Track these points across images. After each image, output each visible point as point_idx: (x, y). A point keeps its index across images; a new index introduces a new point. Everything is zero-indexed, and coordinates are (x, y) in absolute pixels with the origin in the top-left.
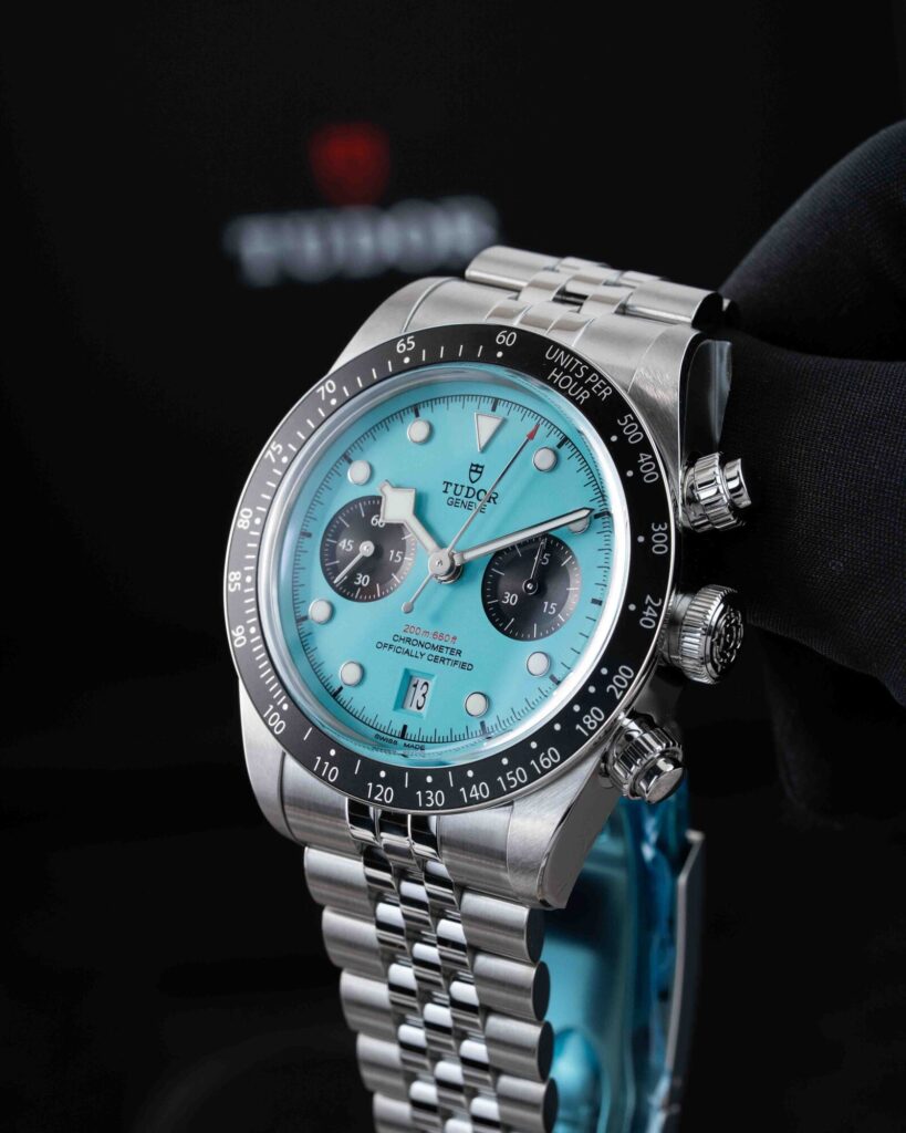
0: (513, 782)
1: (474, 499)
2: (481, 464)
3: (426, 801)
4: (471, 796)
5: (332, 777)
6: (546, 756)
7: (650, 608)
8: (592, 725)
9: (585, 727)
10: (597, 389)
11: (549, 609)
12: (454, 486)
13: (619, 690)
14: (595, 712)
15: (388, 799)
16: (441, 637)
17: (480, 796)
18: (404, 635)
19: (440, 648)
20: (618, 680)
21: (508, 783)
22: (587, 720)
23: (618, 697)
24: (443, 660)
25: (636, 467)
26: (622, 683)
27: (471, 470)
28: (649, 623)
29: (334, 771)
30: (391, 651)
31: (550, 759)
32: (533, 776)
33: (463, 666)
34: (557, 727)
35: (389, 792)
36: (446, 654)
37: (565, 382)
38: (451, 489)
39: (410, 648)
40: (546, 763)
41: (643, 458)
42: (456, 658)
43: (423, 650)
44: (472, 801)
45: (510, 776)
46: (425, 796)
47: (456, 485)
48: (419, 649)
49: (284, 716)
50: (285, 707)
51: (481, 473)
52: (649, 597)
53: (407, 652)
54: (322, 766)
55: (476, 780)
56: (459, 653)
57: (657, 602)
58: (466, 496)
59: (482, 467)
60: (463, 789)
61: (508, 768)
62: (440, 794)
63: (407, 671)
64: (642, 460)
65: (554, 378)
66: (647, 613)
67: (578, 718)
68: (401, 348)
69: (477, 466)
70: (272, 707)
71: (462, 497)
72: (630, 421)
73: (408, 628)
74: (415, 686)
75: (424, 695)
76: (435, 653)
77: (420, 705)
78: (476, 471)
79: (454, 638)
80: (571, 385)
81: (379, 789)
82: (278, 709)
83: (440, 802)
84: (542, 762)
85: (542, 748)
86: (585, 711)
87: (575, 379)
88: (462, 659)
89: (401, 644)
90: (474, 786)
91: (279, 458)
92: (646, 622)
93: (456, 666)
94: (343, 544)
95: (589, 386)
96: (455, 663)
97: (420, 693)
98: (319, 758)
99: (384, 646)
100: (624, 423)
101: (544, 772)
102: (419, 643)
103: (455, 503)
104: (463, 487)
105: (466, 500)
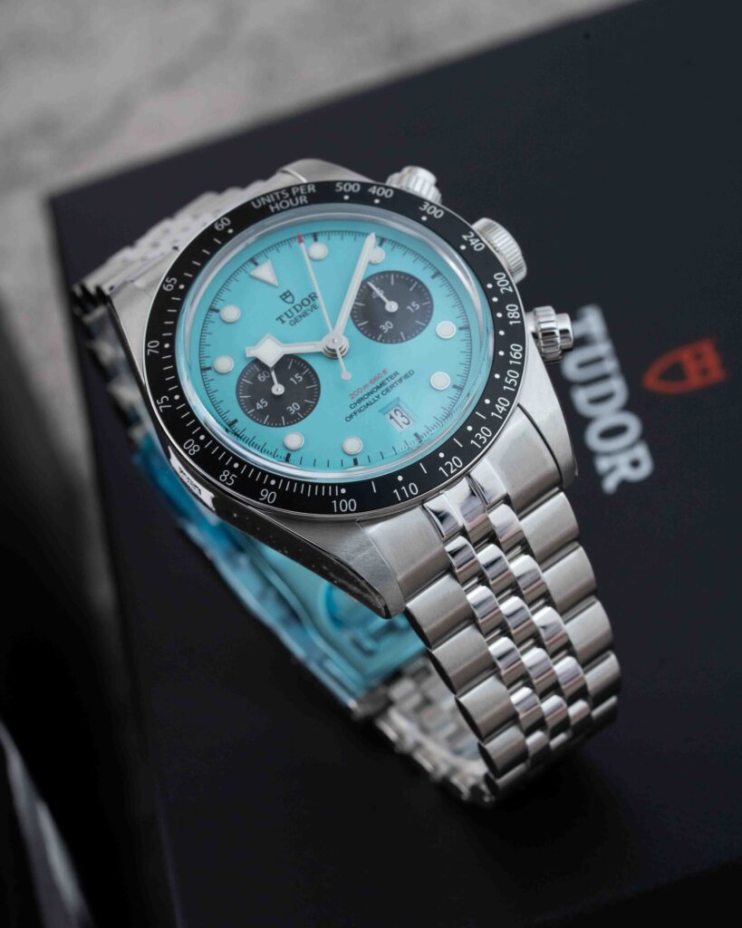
0: (513, 383)
1: (304, 308)
2: (285, 291)
3: (480, 442)
4: (501, 412)
5: (414, 491)
6: (513, 352)
7: (471, 240)
8: (516, 315)
9: (514, 319)
10: (305, 190)
11: (413, 308)
12: (284, 316)
13: (507, 287)
14: (510, 308)
15: (459, 464)
16: (376, 379)
17: (505, 407)
18: (355, 401)
19: (383, 384)
20: (501, 283)
21: (512, 385)
22: (511, 315)
23: (511, 290)
24: (392, 386)
25: (376, 197)
26: (504, 283)
27: (284, 300)
28: (480, 246)
29: (413, 487)
30: (358, 414)
31: (517, 352)
32: (520, 369)
33: (406, 376)
34: (502, 333)
35: (456, 460)
36: (390, 382)
37: (284, 204)
38: (285, 318)
39: (367, 401)
40: (518, 355)
41: (373, 190)
42: (398, 377)
43: (375, 394)
44: (504, 414)
45: (508, 380)
46: (477, 440)
48: (373, 396)
49: (348, 496)
50: (343, 491)
51: (291, 294)
52: (464, 236)
53: (367, 404)
54: (402, 493)
55: (494, 402)
56: (396, 374)
57: (470, 234)
59: (288, 291)
60: (493, 414)
61: (502, 378)
62: (484, 430)
64: (374, 192)
65: (276, 209)
66: (473, 243)
67: (505, 319)
68: (170, 288)
69: (284, 294)
70: (334, 502)
71: (296, 315)
72: (342, 186)
73: (352, 396)
74: (391, 417)
75: (402, 416)
76: (384, 388)
77: (406, 421)
78: (287, 297)
79: (384, 371)
80: (288, 202)
81: (449, 465)
82: (341, 496)
84: (515, 357)
85: (507, 351)
86: (505, 312)
87: (287, 199)
88: (402, 373)
89: (359, 406)
90: (497, 406)
91: (172, 401)
92: (478, 247)
93: (404, 380)
94: (259, 406)
95: (299, 194)
96: (400, 380)
97: (399, 418)
98: (395, 491)
99: (351, 416)
100: (340, 188)
101: (522, 360)
102: (368, 394)
103: (296, 321)
104: (290, 310)
105: (300, 313)
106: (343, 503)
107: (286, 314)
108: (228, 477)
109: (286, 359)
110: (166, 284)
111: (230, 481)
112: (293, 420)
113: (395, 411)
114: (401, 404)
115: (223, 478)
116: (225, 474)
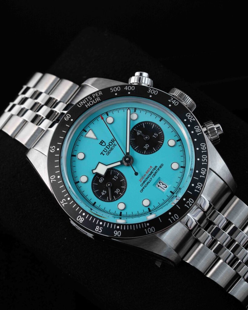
0: (205, 160)
1: (111, 146)
3: (198, 189)
4: (204, 175)
5: (177, 217)
6: (202, 147)
7: (172, 101)
8: (199, 130)
9: (199, 132)
11: (155, 136)
12: (103, 152)
13: (192, 119)
14: (196, 128)
15: (192, 201)
16: (148, 171)
17: (205, 172)
18: (142, 182)
19: (152, 172)
20: (190, 118)
21: (205, 162)
22: (197, 131)
23: (194, 120)
24: (156, 173)
25: (128, 91)
26: (191, 117)
27: (101, 145)
28: (177, 103)
30: (145, 188)
31: (204, 146)
32: (206, 154)
33: (160, 167)
34: (195, 140)
35: (191, 200)
36: (154, 171)
37: (91, 103)
38: (104, 153)
39: (147, 182)
40: (204, 148)
43: (150, 178)
44: (205, 175)
45: (203, 160)
46: (197, 189)
48: (149, 179)
49: (150, 226)
50: (148, 224)
51: (104, 142)
52: (169, 100)
53: (148, 183)
54: (172, 219)
55: (200, 171)
56: (156, 167)
57: (172, 99)
58: (108, 149)
59: (102, 141)
60: (201, 176)
61: (201, 159)
62: (199, 184)
63: (154, 185)
64: (127, 89)
65: (88, 106)
66: (174, 102)
67: (196, 133)
68: (53, 151)
69: (101, 142)
70: (146, 230)
71: (108, 150)
72: (113, 89)
73: (140, 180)
74: (159, 186)
75: (163, 184)
76: (152, 174)
77: (165, 186)
78: (102, 143)
79: (151, 167)
80: (93, 102)
81: (188, 203)
82: (148, 227)
83: (201, 185)
84: (204, 149)
85: (200, 147)
86: (194, 130)
87: (92, 100)
88: (158, 167)
89: (144, 184)
90: (201, 172)
91: (67, 201)
92: (176, 104)
93: (160, 169)
94: (103, 194)
95: (96, 97)
96: (158, 169)
97: (162, 186)
98: (169, 219)
99: (142, 190)
100: (112, 90)
101: (207, 150)
102: (147, 178)
103: (109, 153)
104: (105, 149)
105: (110, 149)
106: (149, 229)
107: (104, 151)
108: (99, 229)
109: (108, 171)
110: (51, 149)
111: (100, 231)
112: (118, 197)
113: (160, 183)
114: (161, 179)
115: (97, 230)
116: (97, 228)
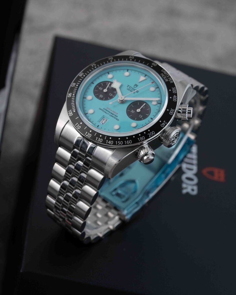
0: (119, 143)
1: (133, 90)
4: (108, 143)
6: (129, 141)
8: (142, 139)
9: (140, 139)
10: (170, 81)
11: (140, 116)
13: (150, 135)
14: (143, 137)
15: (89, 137)
16: (114, 112)
17: (110, 143)
18: (106, 109)
19: (113, 114)
20: (151, 134)
21: (118, 143)
22: (141, 138)
23: (150, 137)
24: (113, 117)
25: (172, 97)
28: (163, 126)
29: (80, 127)
30: (102, 111)
32: (124, 144)
33: (117, 119)
34: (134, 137)
35: (90, 135)
36: (114, 116)
38: (129, 87)
39: (107, 112)
40: (128, 143)
41: (175, 96)
46: (98, 139)
47: (130, 87)
49: (73, 113)
50: (74, 111)
51: (137, 86)
52: (165, 121)
53: (105, 112)
54: (77, 125)
55: (111, 140)
56: (117, 117)
57: (166, 123)
59: (138, 86)
60: (107, 141)
61: (119, 140)
62: (101, 140)
63: (104, 116)
65: (162, 75)
66: (163, 124)
67: (139, 137)
68: (130, 57)
69: (137, 85)
70: (71, 110)
71: (131, 89)
72: (174, 89)
73: (108, 108)
74: (104, 120)
75: (105, 122)
77: (103, 123)
78: (136, 86)
79: (117, 114)
80: (165, 77)
81: (88, 134)
85: (129, 139)
86: (141, 136)
87: (166, 77)
88: (117, 118)
89: (105, 110)
91: (94, 67)
94: (100, 88)
96: (115, 118)
98: (77, 123)
99: (101, 109)
102: (109, 112)
103: (129, 90)
105: (131, 90)
106: (71, 113)
109: (115, 90)
112: (97, 97)
116: (74, 84)
